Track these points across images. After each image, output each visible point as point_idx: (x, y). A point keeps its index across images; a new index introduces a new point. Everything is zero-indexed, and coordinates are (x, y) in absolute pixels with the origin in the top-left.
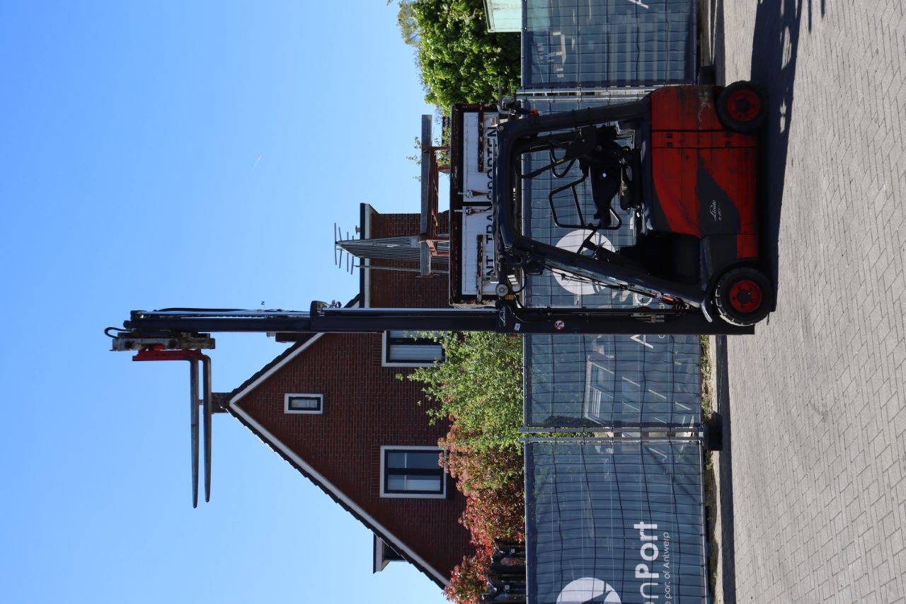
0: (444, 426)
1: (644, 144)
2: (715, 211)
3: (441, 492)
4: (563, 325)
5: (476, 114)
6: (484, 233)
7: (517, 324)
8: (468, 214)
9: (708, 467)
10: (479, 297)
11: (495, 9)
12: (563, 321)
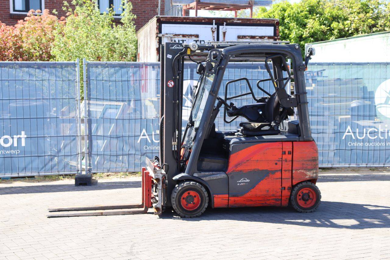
0: (62, 15)
1: (285, 137)
2: (244, 181)
3: (14, 10)
4: (170, 86)
5: (272, 34)
6: (200, 39)
7: (171, 56)
8: (212, 29)
9: (61, 177)
10: (160, 35)
11: (322, 48)
12: (174, 86)
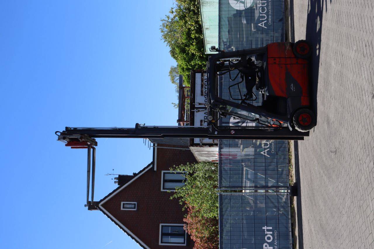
1: (265, 63)
2: (292, 87)
3: (184, 243)
4: (234, 132)
5: (200, 74)
6: (203, 119)
7: (216, 132)
8: (197, 112)
9: (292, 206)
10: (201, 144)
11: (208, 43)
12: (234, 130)
